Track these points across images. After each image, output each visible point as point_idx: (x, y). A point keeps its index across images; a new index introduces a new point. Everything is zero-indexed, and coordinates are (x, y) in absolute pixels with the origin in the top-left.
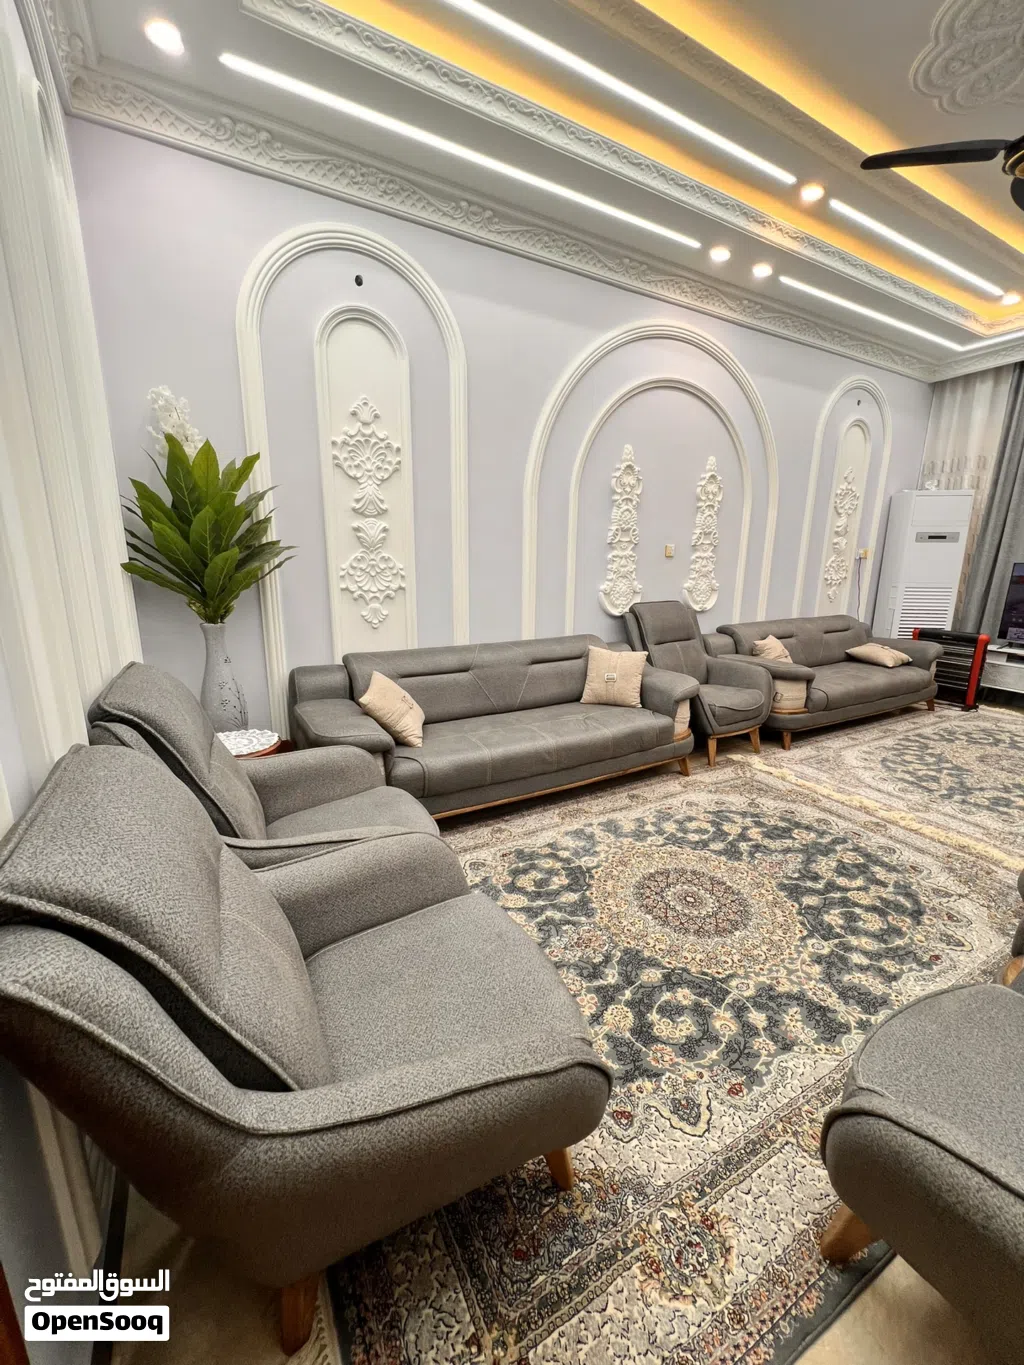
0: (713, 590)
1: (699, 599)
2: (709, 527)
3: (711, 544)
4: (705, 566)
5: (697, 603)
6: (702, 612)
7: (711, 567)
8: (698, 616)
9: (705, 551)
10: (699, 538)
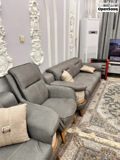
0: (42, 55)
1: (38, 60)
2: (36, 27)
3: (38, 35)
4: (37, 45)
5: (37, 61)
6: (40, 65)
7: (40, 46)
8: (39, 67)
9: (37, 39)
10: (33, 33)
